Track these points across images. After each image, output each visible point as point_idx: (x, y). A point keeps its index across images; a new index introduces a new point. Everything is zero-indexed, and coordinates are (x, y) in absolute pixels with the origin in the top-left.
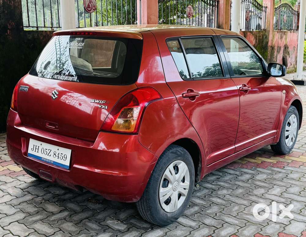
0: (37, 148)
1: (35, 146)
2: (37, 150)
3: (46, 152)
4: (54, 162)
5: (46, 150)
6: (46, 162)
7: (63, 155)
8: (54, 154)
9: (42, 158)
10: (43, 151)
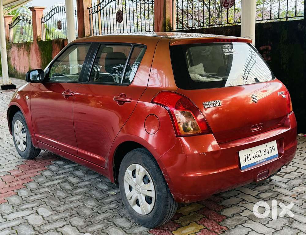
0: (249, 156)
1: (246, 156)
2: (249, 159)
3: (257, 155)
4: (266, 158)
5: (257, 153)
6: (260, 163)
7: (271, 148)
8: (265, 152)
9: (255, 162)
10: (255, 156)
